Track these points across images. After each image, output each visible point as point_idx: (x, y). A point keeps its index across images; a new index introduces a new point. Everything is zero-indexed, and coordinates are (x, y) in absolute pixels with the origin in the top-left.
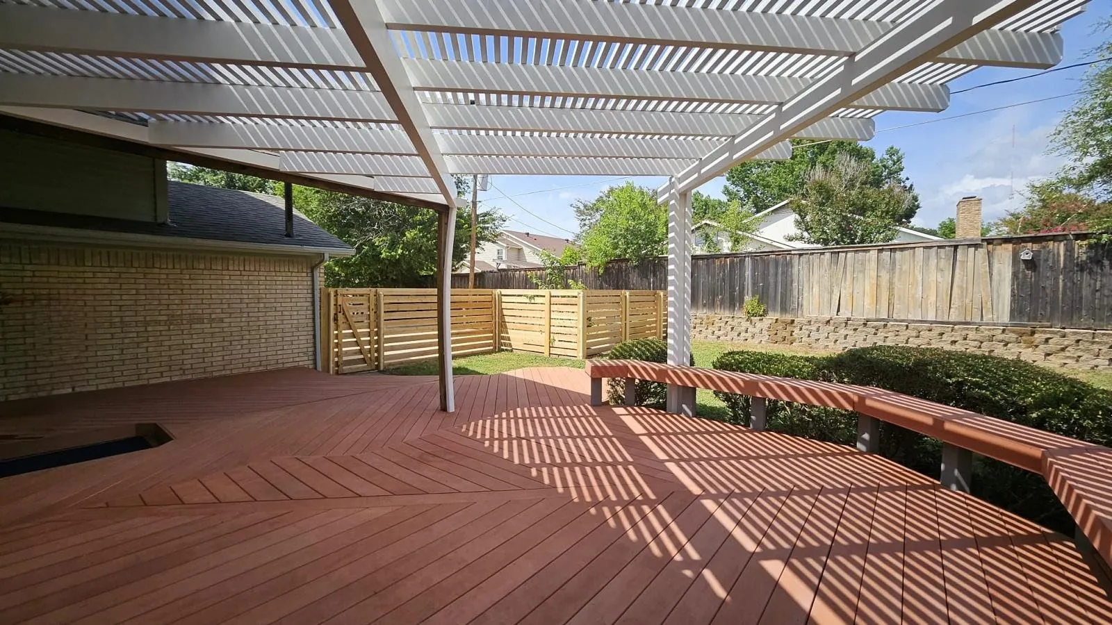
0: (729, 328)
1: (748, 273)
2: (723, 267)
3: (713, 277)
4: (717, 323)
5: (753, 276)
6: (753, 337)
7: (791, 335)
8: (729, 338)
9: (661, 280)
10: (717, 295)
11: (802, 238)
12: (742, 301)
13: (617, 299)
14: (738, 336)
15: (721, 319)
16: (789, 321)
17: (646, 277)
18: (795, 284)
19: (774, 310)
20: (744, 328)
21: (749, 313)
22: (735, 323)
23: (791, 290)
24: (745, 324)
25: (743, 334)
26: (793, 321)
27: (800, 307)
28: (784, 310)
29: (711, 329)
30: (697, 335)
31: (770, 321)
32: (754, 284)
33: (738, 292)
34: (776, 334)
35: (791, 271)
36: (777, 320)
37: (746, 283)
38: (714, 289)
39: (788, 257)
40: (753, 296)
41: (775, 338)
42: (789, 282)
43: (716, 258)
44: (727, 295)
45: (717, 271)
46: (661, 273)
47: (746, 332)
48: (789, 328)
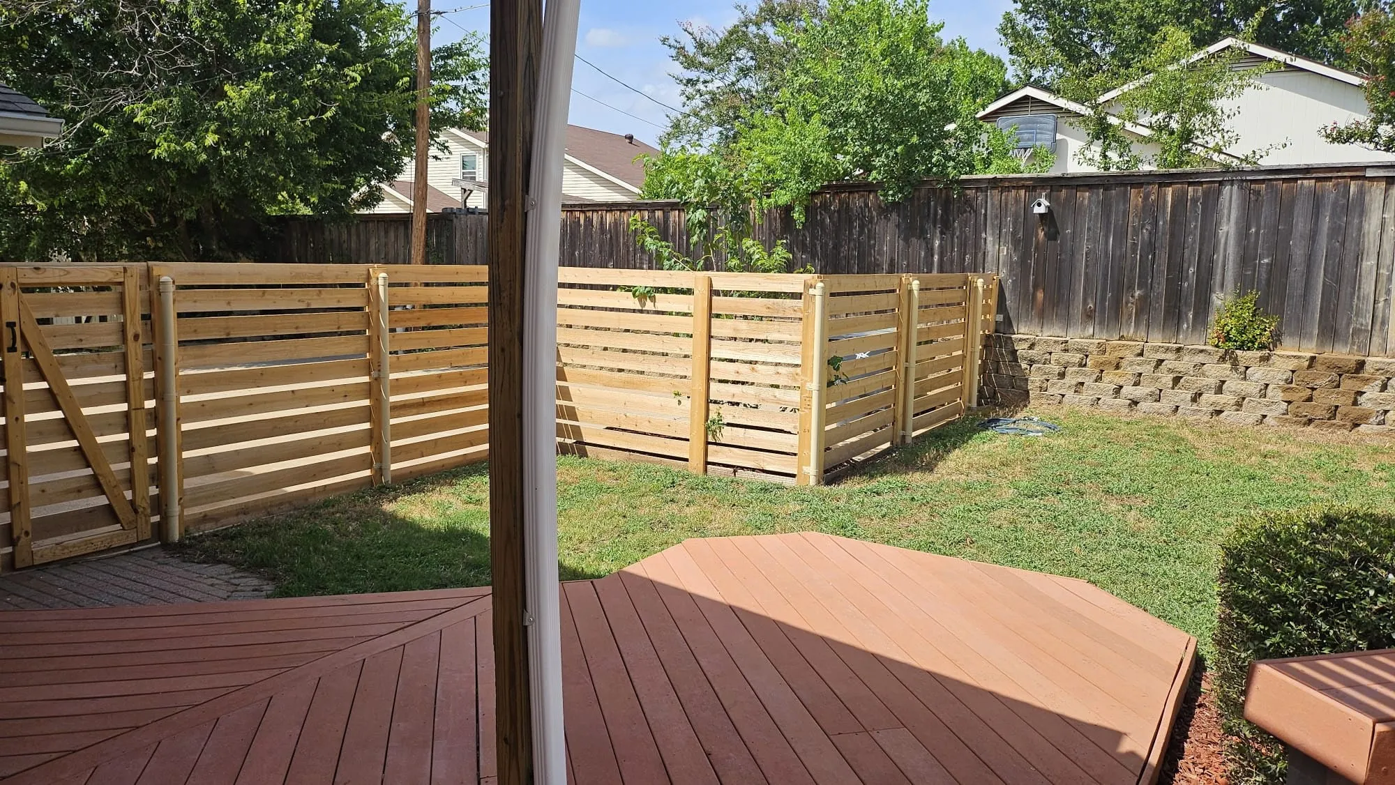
0: (1168, 379)
1: (1228, 229)
2: (1151, 211)
3: (1121, 235)
4: (1131, 364)
5: (1243, 234)
6: (1239, 405)
7: (1355, 403)
8: (1165, 405)
9: (963, 245)
10: (1131, 288)
11: (1373, 136)
12: (1203, 307)
13: (883, 301)
14: (1194, 400)
15: (1141, 354)
16: (1353, 365)
17: (922, 234)
18: (1369, 263)
19: (1301, 333)
20: (1213, 382)
21: (1227, 339)
22: (1186, 363)
23: (1355, 280)
24: (1216, 370)
25: (1209, 397)
26: (1361, 365)
27: (1377, 327)
28: (1330, 332)
29: (1110, 379)
30: (1070, 394)
31: (1292, 364)
32: (1246, 258)
33: (1193, 280)
34: (1310, 399)
35: (1360, 229)
36: (1313, 358)
37: (1219, 258)
38: (1121, 269)
39: (1353, 187)
40: (1241, 294)
41: (1306, 410)
42: (1350, 257)
43: (1133, 185)
44: (1161, 287)
45: (1133, 221)
46: (965, 224)
47: (1219, 390)
48: (1348, 384)
